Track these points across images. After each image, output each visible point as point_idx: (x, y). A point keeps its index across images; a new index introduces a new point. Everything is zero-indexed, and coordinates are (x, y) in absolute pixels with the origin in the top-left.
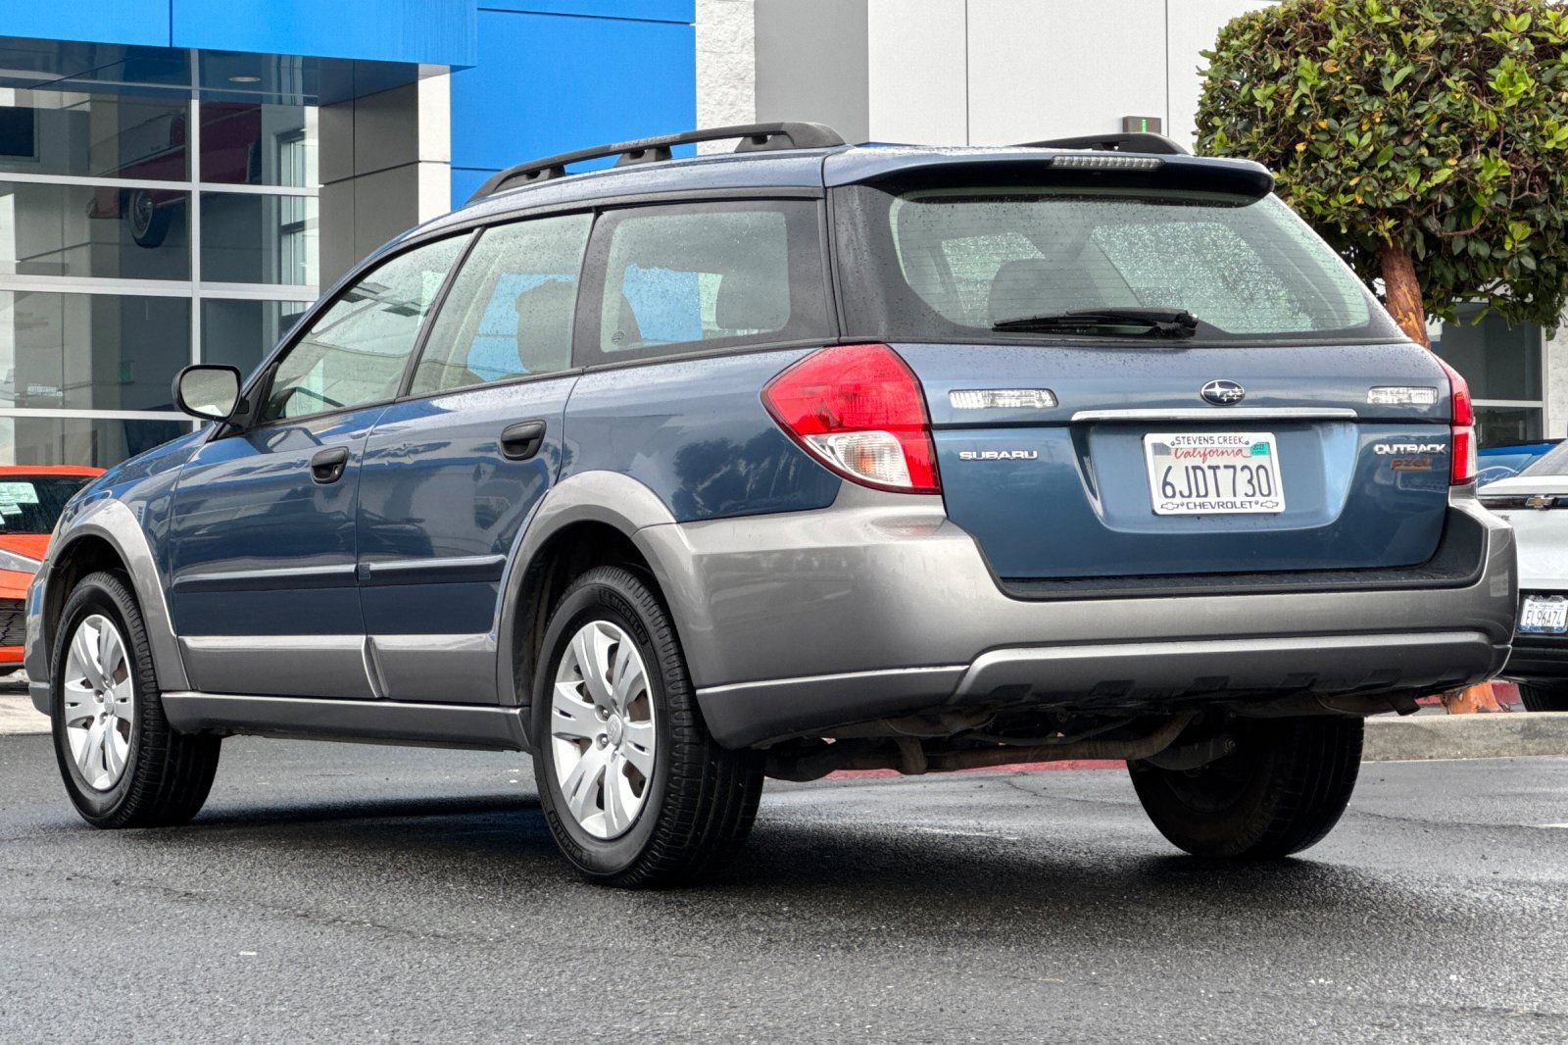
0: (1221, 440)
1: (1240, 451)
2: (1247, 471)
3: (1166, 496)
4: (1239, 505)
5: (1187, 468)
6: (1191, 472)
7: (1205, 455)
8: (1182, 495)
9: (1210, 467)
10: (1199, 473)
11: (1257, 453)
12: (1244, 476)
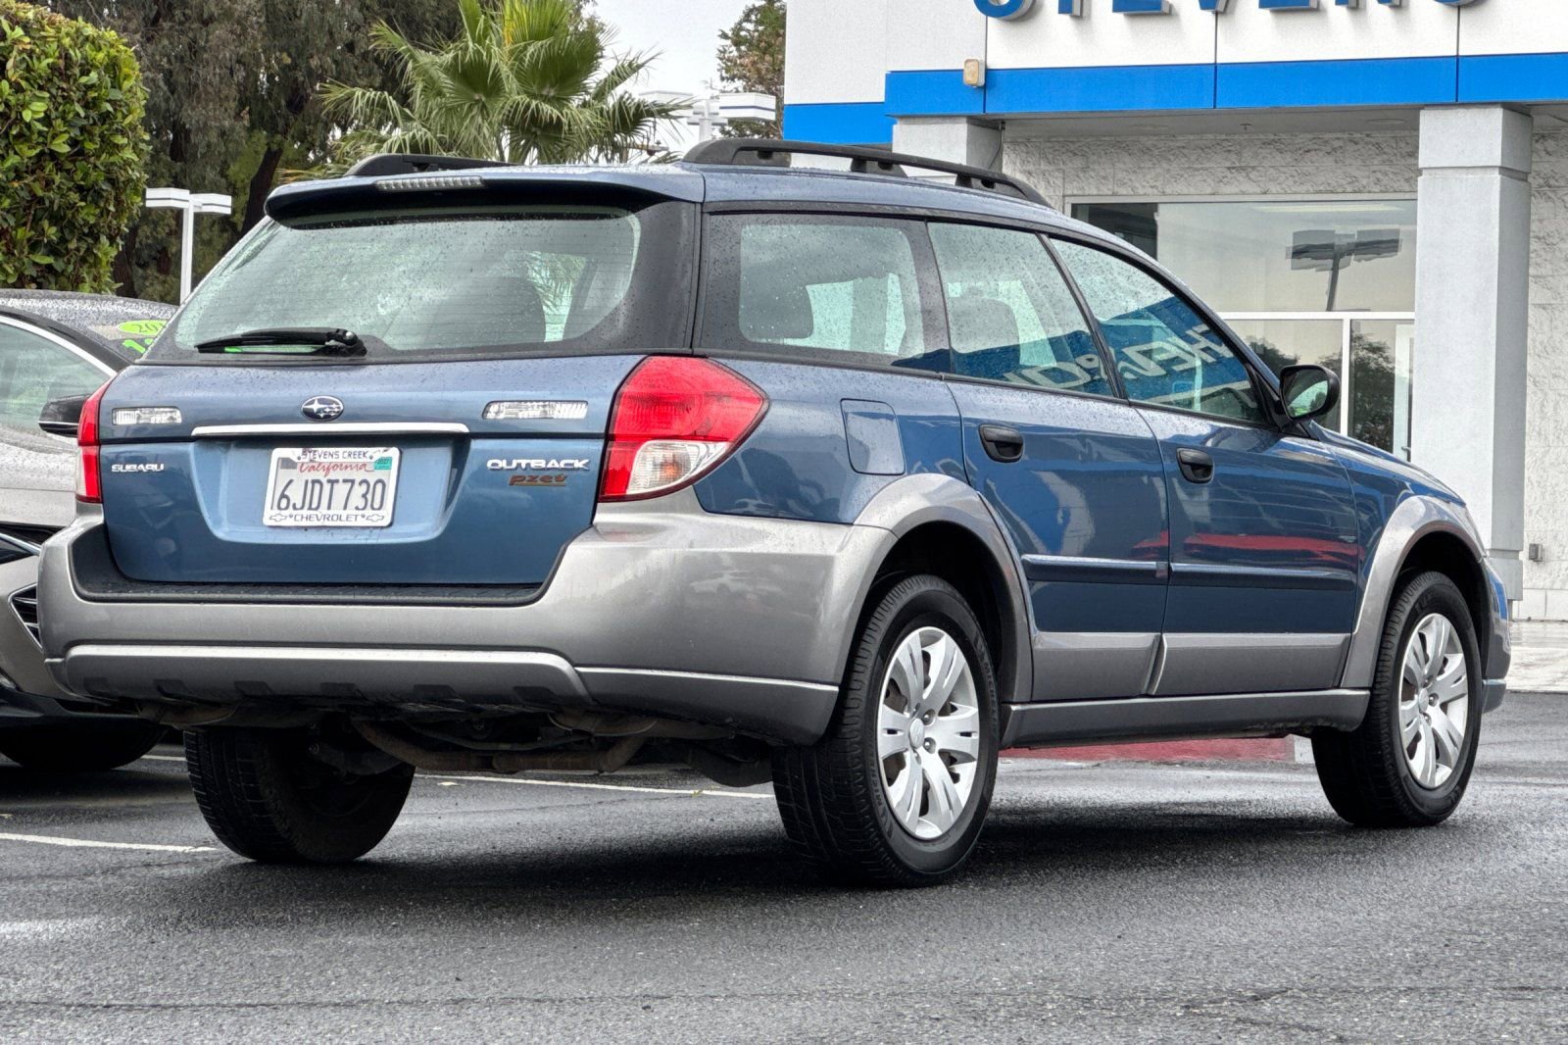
0: (346, 455)
1: (364, 465)
2: (364, 486)
3: (279, 508)
4: (344, 518)
5: (307, 482)
6: (310, 485)
7: (328, 469)
8: (295, 508)
9: (329, 481)
10: (317, 487)
11: (380, 468)
12: (361, 490)
